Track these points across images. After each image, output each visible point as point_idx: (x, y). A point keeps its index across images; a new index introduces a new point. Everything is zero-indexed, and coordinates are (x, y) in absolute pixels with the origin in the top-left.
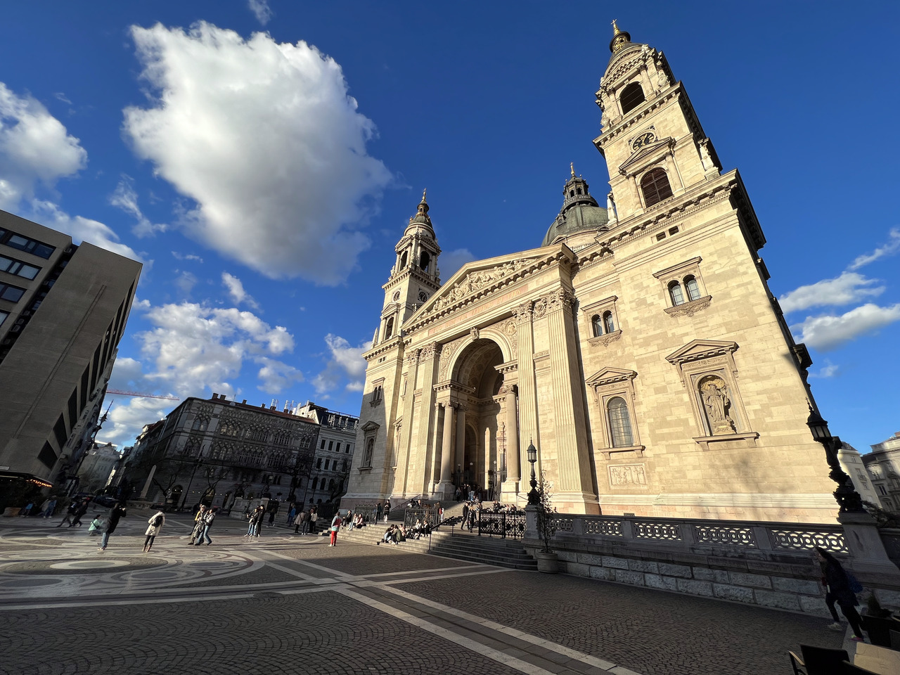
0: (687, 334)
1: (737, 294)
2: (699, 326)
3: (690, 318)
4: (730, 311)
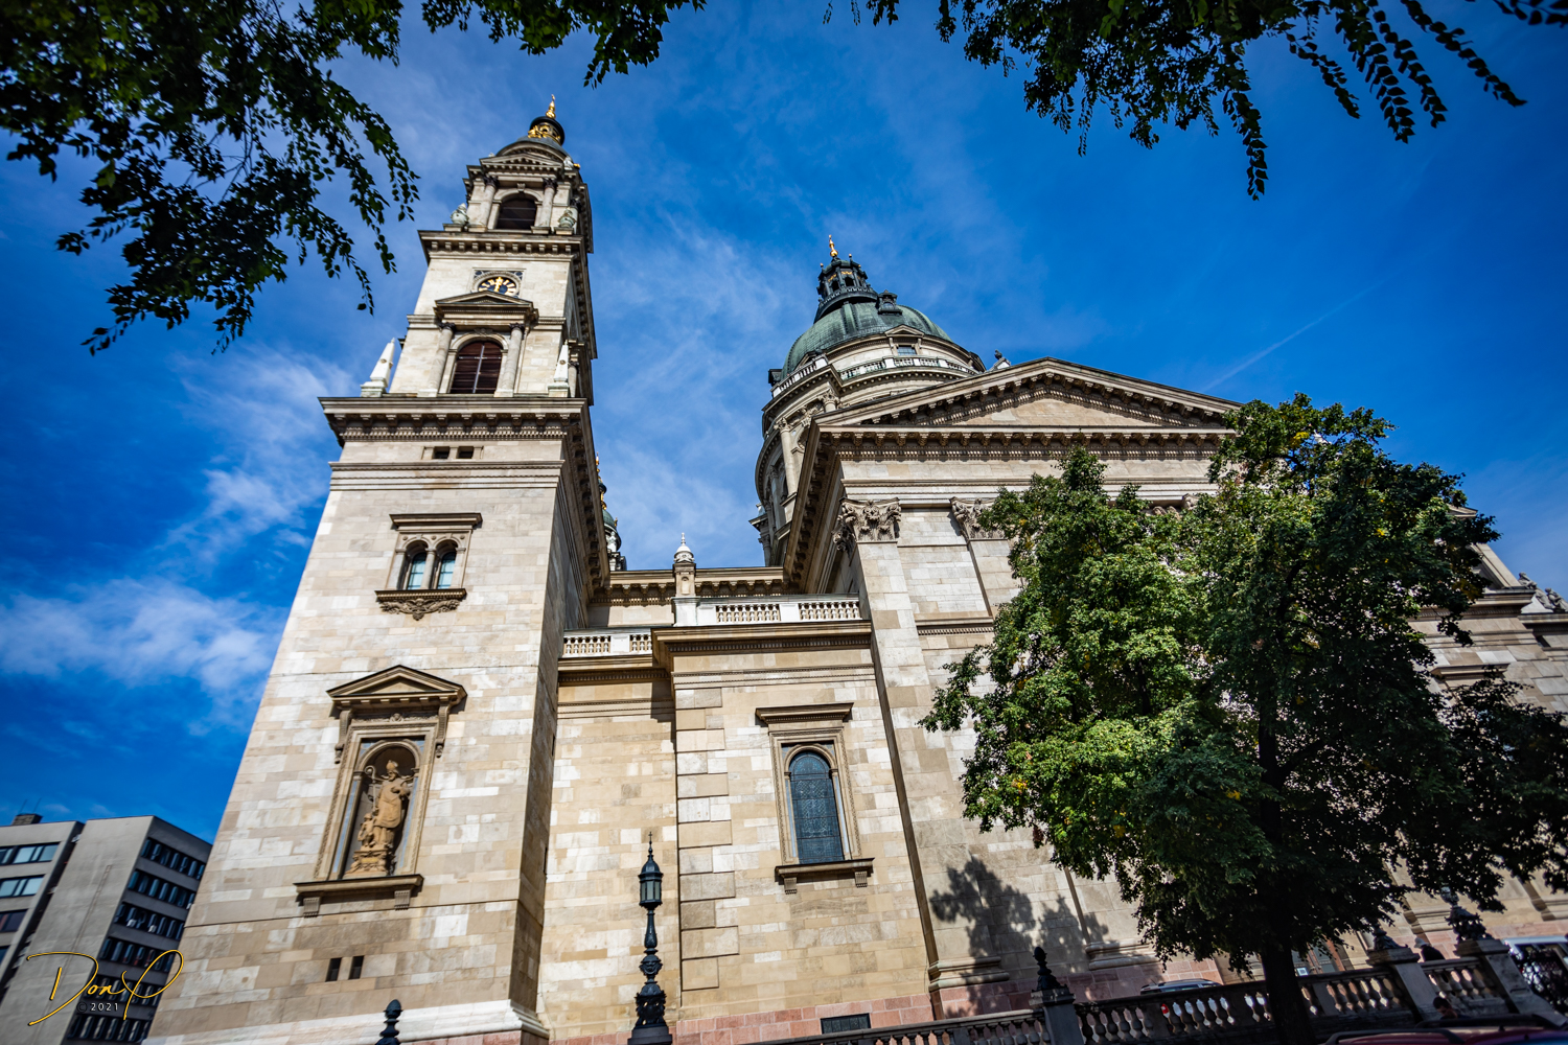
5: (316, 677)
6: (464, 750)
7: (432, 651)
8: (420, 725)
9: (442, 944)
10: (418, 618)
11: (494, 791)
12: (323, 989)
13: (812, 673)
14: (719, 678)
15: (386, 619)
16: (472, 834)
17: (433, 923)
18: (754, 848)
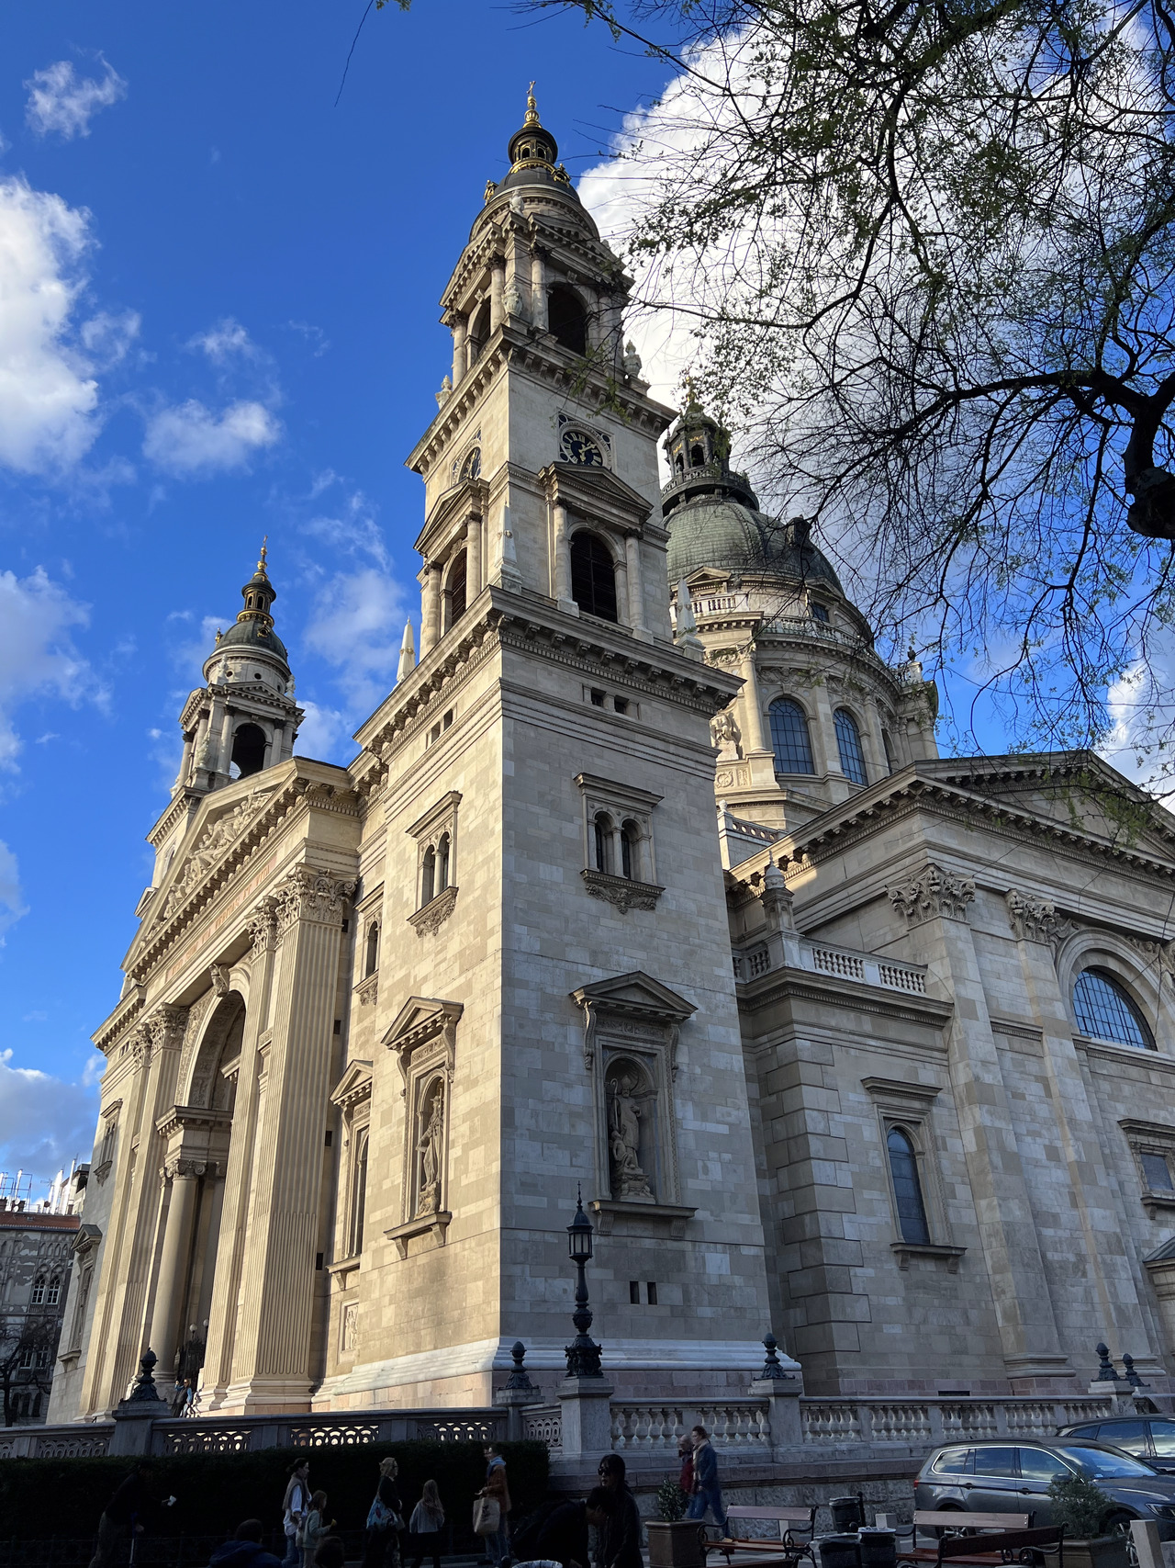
0: (425, 979)
1: (480, 878)
2: (441, 957)
3: (433, 940)
4: (469, 924)
5: (545, 961)
6: (693, 1079)
7: (642, 955)
8: (653, 1042)
9: (714, 1281)
10: (623, 913)
11: (724, 1129)
12: (628, 1310)
13: (901, 1047)
14: (829, 1033)
15: (593, 905)
16: (716, 1172)
17: (703, 1257)
18: (872, 1220)
